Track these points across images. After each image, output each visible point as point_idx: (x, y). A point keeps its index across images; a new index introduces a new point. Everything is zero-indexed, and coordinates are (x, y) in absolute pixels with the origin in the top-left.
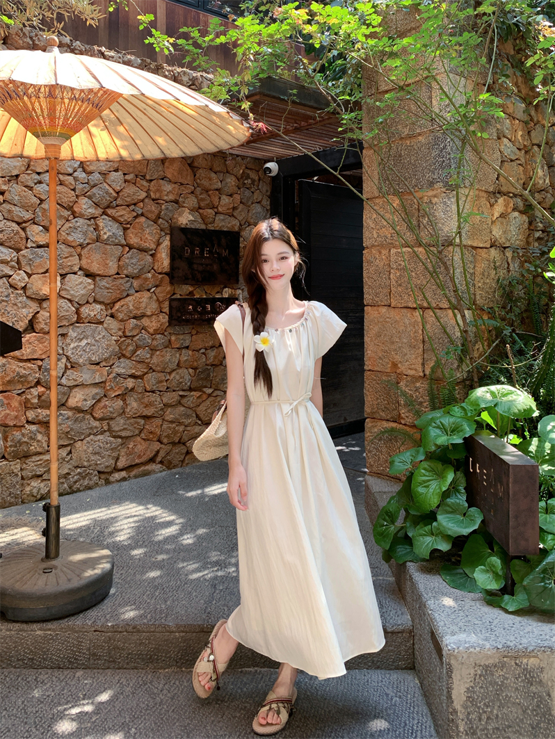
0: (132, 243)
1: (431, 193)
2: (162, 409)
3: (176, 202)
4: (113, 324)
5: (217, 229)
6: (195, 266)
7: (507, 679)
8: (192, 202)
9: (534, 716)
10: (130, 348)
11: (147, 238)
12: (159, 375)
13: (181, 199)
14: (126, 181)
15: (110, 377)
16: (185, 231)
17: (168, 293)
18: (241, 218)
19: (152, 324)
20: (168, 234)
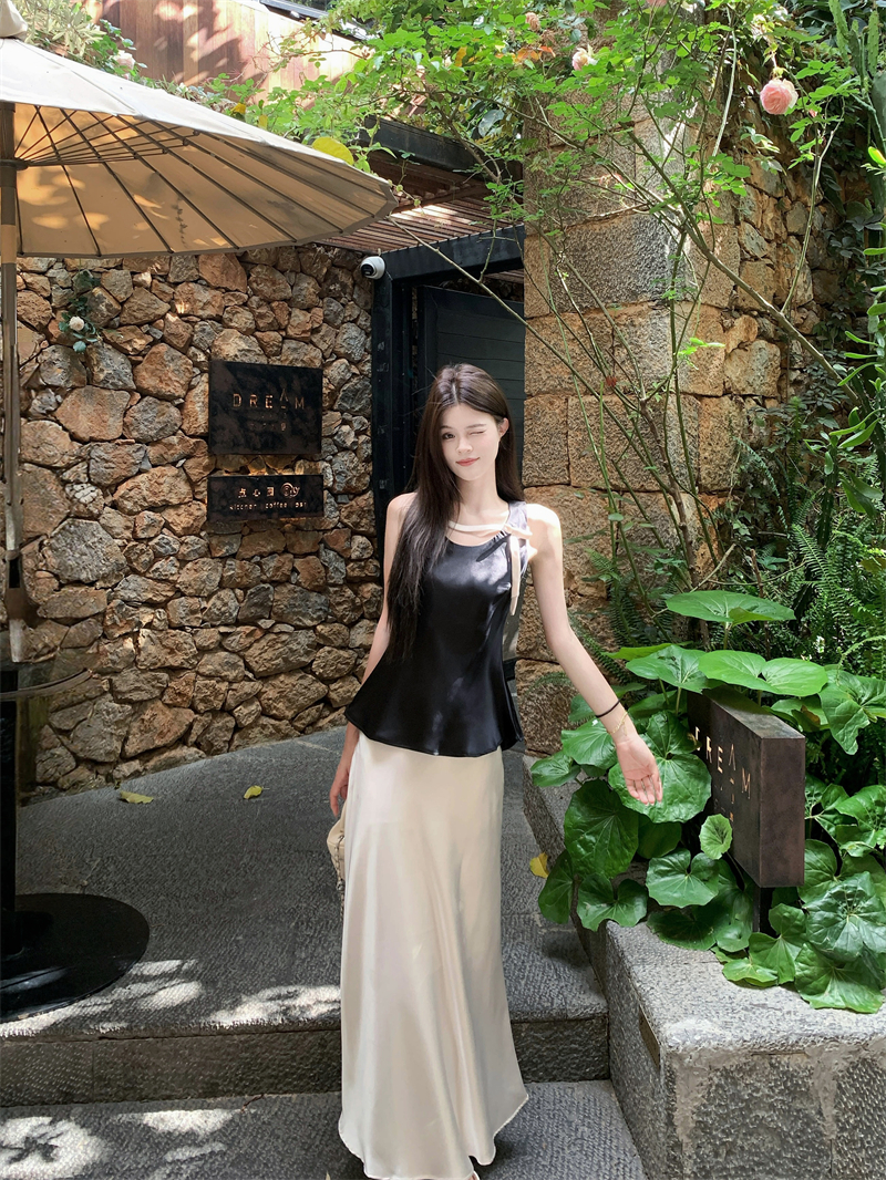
0: (146, 386)
1: (632, 310)
2: (194, 656)
3: (219, 319)
4: (117, 520)
5: (286, 364)
6: (251, 425)
7: (757, 1090)
8: (244, 318)
9: (798, 1145)
10: (145, 558)
11: (170, 379)
12: (191, 601)
13: (226, 316)
14: (135, 284)
15: (112, 605)
16: (232, 366)
17: (205, 468)
18: (324, 347)
19: (180, 519)
20: (205, 372)
